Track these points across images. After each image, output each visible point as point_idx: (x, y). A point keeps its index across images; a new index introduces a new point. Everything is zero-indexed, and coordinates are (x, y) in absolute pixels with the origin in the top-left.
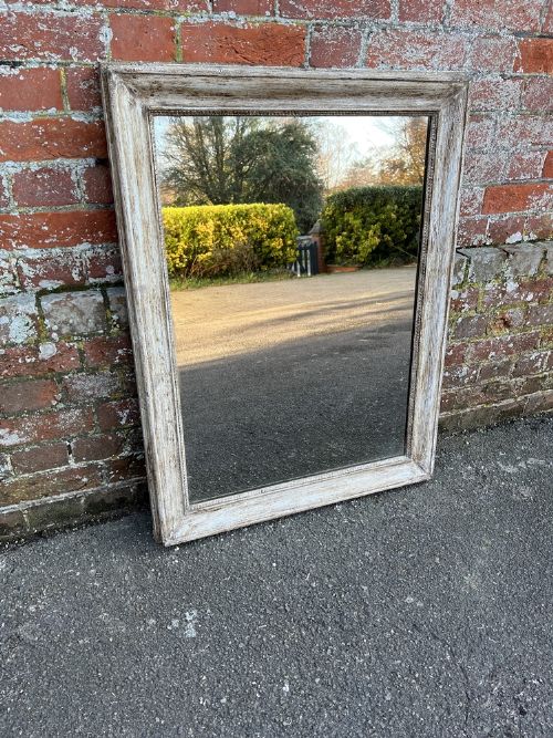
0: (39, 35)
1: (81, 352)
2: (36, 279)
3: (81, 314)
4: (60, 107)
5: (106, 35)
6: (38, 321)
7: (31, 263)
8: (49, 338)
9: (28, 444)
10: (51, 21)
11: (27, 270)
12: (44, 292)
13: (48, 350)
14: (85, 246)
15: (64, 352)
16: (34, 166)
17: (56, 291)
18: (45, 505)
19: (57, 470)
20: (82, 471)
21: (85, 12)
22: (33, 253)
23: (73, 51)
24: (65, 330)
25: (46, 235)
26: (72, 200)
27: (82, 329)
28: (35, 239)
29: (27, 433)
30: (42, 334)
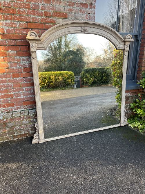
0: (5, 86)
1: (9, 120)
2: (4, 111)
3: (9, 115)
4: (7, 93)
5: (13, 85)
6: (4, 116)
7: (3, 109)
8: (5, 118)
9: (2, 133)
10: (7, 85)
11: (3, 110)
12: (5, 113)
13: (5, 120)
14: (10, 107)
15: (7, 120)
16: (4, 99)
17: (6, 113)
18: (4, 142)
19: (5, 137)
20: (9, 137)
21: (10, 84)
22: (4, 108)
23: (9, 87)
24: (7, 117)
25: (5, 106)
26: (9, 102)
27: (9, 117)
28: (4, 107)
29: (2, 131)
30: (4, 118)
